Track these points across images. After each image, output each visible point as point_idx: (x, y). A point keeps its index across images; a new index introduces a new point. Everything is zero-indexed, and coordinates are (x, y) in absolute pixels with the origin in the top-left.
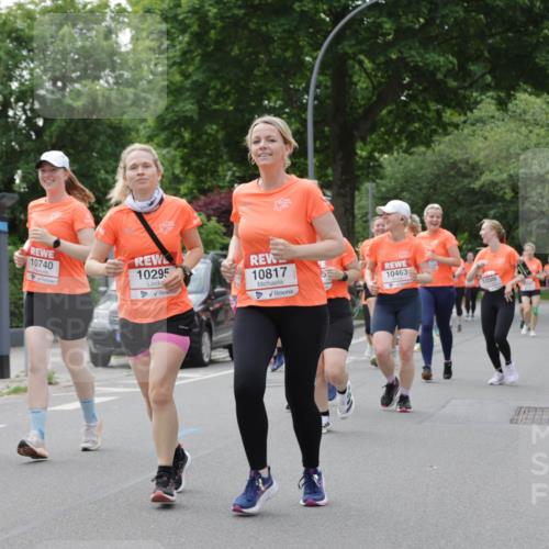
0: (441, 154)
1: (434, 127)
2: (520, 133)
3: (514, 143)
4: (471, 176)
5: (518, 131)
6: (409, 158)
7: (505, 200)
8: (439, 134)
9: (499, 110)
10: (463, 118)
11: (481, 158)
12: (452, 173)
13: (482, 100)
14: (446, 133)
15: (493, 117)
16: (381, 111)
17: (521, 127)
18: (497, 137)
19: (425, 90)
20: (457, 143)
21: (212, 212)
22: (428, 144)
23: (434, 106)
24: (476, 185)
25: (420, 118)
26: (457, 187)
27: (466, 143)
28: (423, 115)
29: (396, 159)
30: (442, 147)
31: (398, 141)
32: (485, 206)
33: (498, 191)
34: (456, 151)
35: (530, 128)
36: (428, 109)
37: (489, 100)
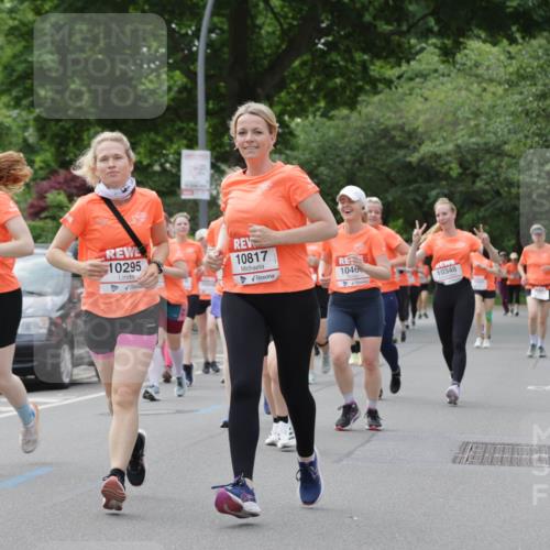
0: (368, 119)
1: (360, 83)
2: (471, 91)
3: (463, 105)
4: (407, 147)
5: (467, 89)
6: (328, 123)
7: (450, 177)
8: (366, 92)
9: (443, 62)
10: (396, 72)
11: (420, 123)
12: (383, 142)
13: (422, 50)
14: (376, 92)
15: (436, 71)
16: (293, 61)
17: (472, 84)
18: (442, 96)
19: (347, 36)
20: (390, 105)
21: (74, 191)
22: (352, 104)
23: (359, 56)
24: (414, 158)
25: (343, 72)
26: (390, 160)
27: (402, 105)
28: (346, 67)
29: (312, 125)
30: (370, 109)
31: (314, 100)
32: (424, 186)
33: (442, 166)
34: (388, 115)
35: (484, 85)
36: (353, 61)
37: (431, 49)
